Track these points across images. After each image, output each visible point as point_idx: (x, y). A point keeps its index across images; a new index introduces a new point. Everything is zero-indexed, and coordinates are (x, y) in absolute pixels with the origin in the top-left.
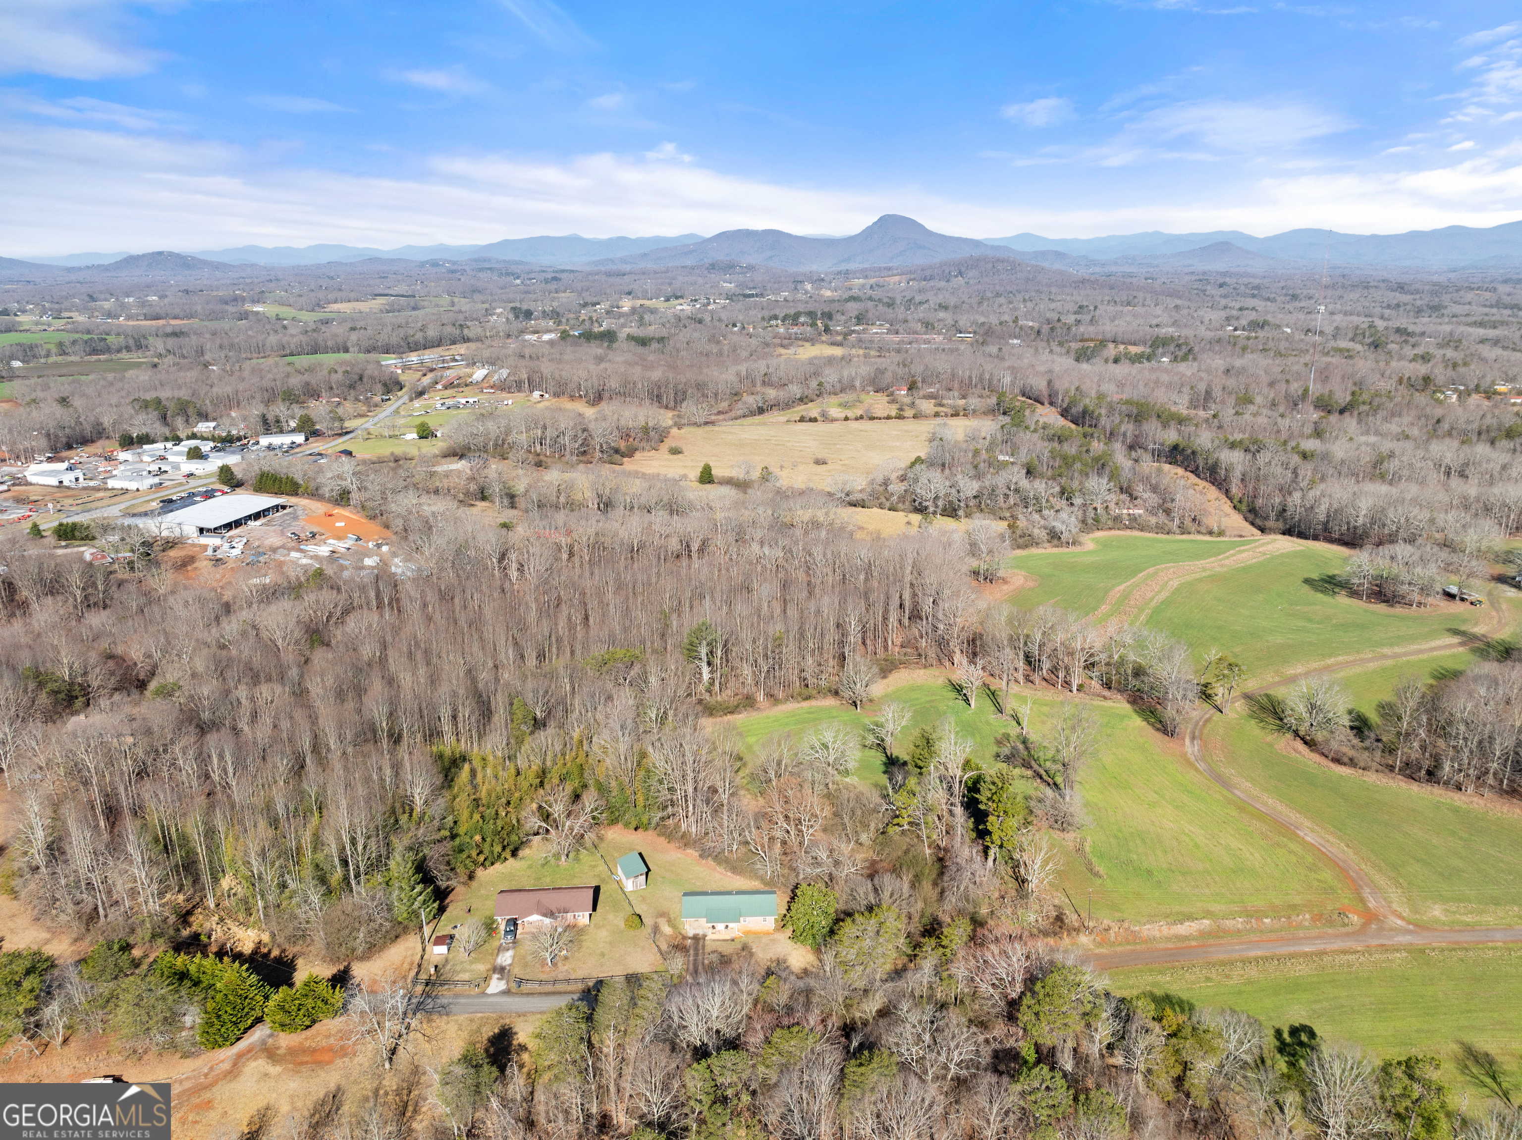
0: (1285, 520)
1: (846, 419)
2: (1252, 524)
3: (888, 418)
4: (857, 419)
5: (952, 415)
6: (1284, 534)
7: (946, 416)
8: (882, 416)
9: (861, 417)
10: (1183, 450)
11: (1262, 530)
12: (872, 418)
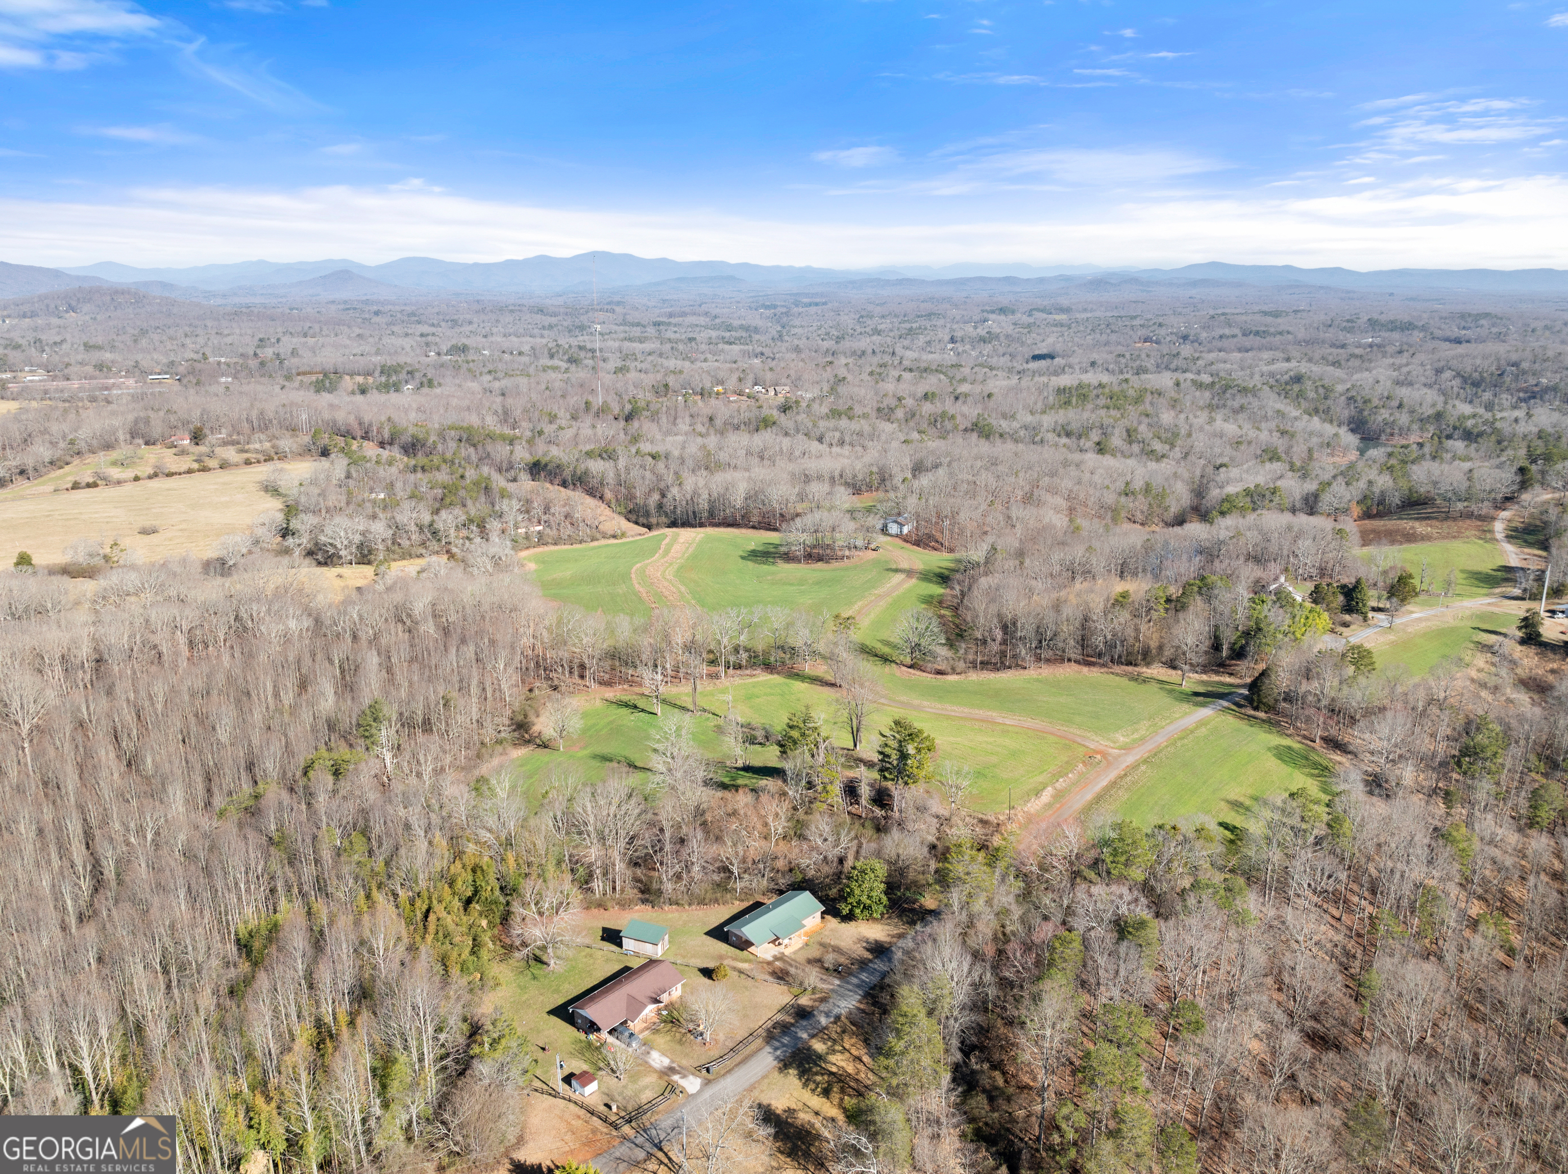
0: (666, 515)
1: (137, 479)
2: (637, 523)
3: (190, 471)
4: (150, 477)
5: (265, 461)
6: (669, 527)
7: (259, 462)
8: (182, 470)
9: (156, 475)
10: (546, 465)
11: (649, 527)
12: (170, 475)
